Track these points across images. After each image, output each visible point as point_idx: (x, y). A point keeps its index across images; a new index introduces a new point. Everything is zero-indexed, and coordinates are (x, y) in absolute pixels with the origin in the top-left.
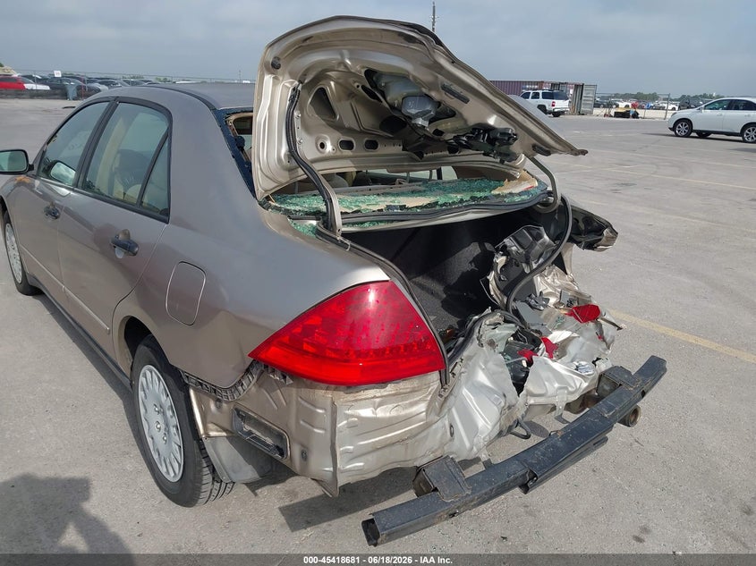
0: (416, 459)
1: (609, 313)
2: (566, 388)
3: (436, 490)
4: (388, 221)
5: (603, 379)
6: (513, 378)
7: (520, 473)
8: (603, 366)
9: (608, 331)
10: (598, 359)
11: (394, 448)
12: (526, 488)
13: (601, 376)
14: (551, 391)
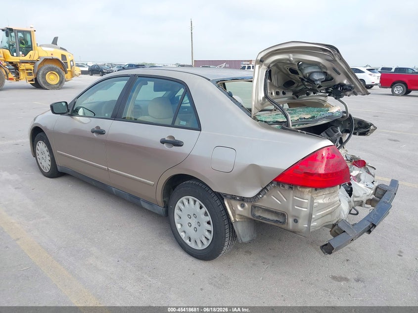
0: (333, 221)
1: (369, 162)
2: (366, 193)
3: (344, 231)
4: (303, 124)
5: (378, 189)
6: (347, 191)
7: (369, 225)
8: (376, 184)
9: (371, 170)
10: (374, 181)
11: (328, 216)
12: (369, 231)
13: (377, 188)
14: (361, 195)
